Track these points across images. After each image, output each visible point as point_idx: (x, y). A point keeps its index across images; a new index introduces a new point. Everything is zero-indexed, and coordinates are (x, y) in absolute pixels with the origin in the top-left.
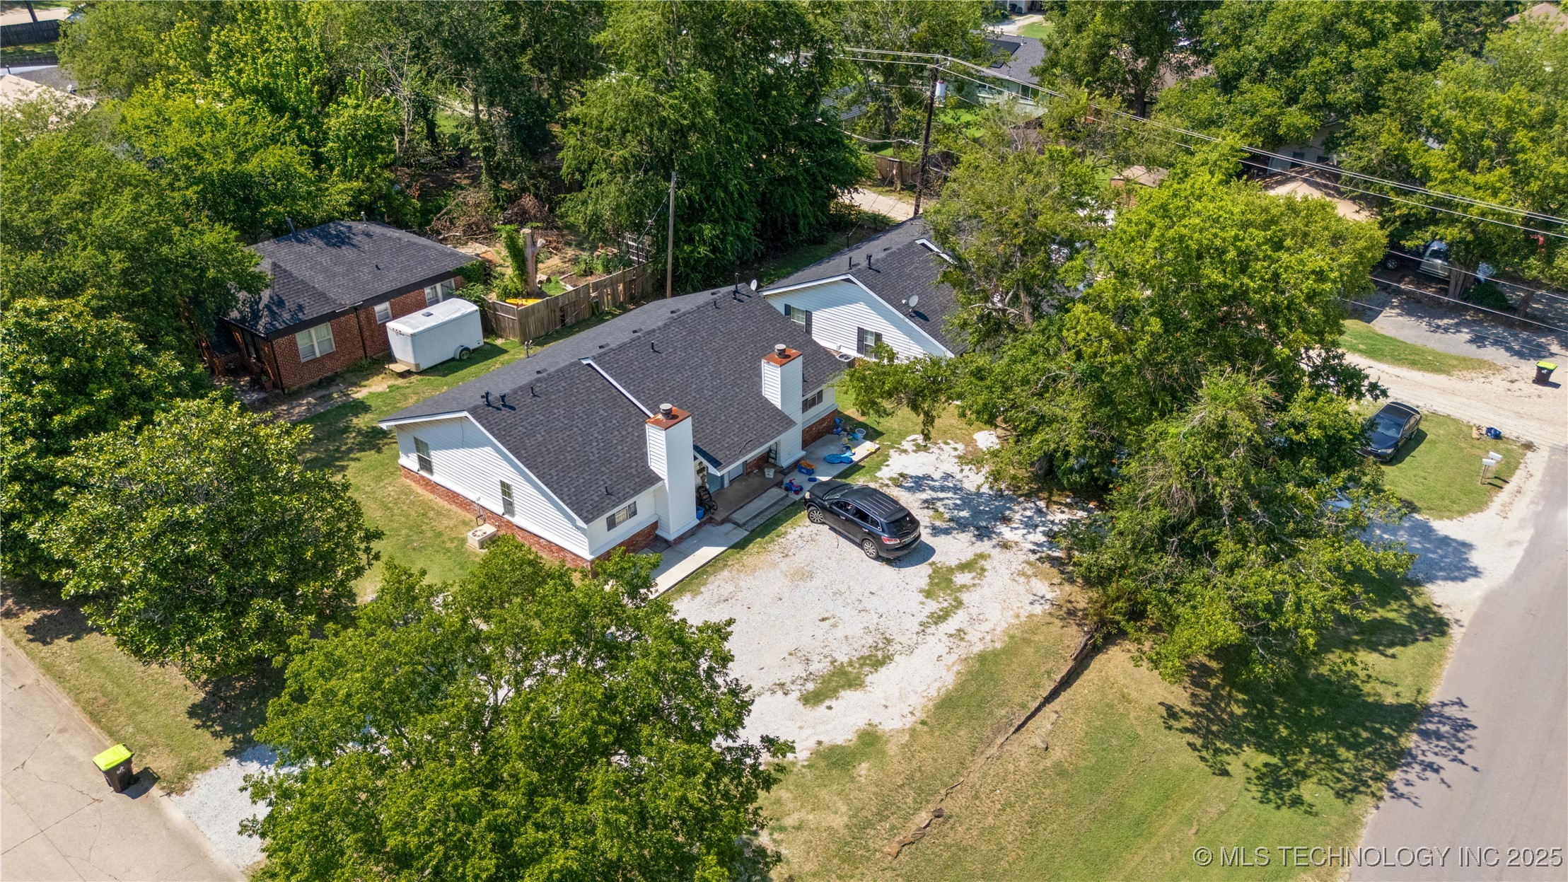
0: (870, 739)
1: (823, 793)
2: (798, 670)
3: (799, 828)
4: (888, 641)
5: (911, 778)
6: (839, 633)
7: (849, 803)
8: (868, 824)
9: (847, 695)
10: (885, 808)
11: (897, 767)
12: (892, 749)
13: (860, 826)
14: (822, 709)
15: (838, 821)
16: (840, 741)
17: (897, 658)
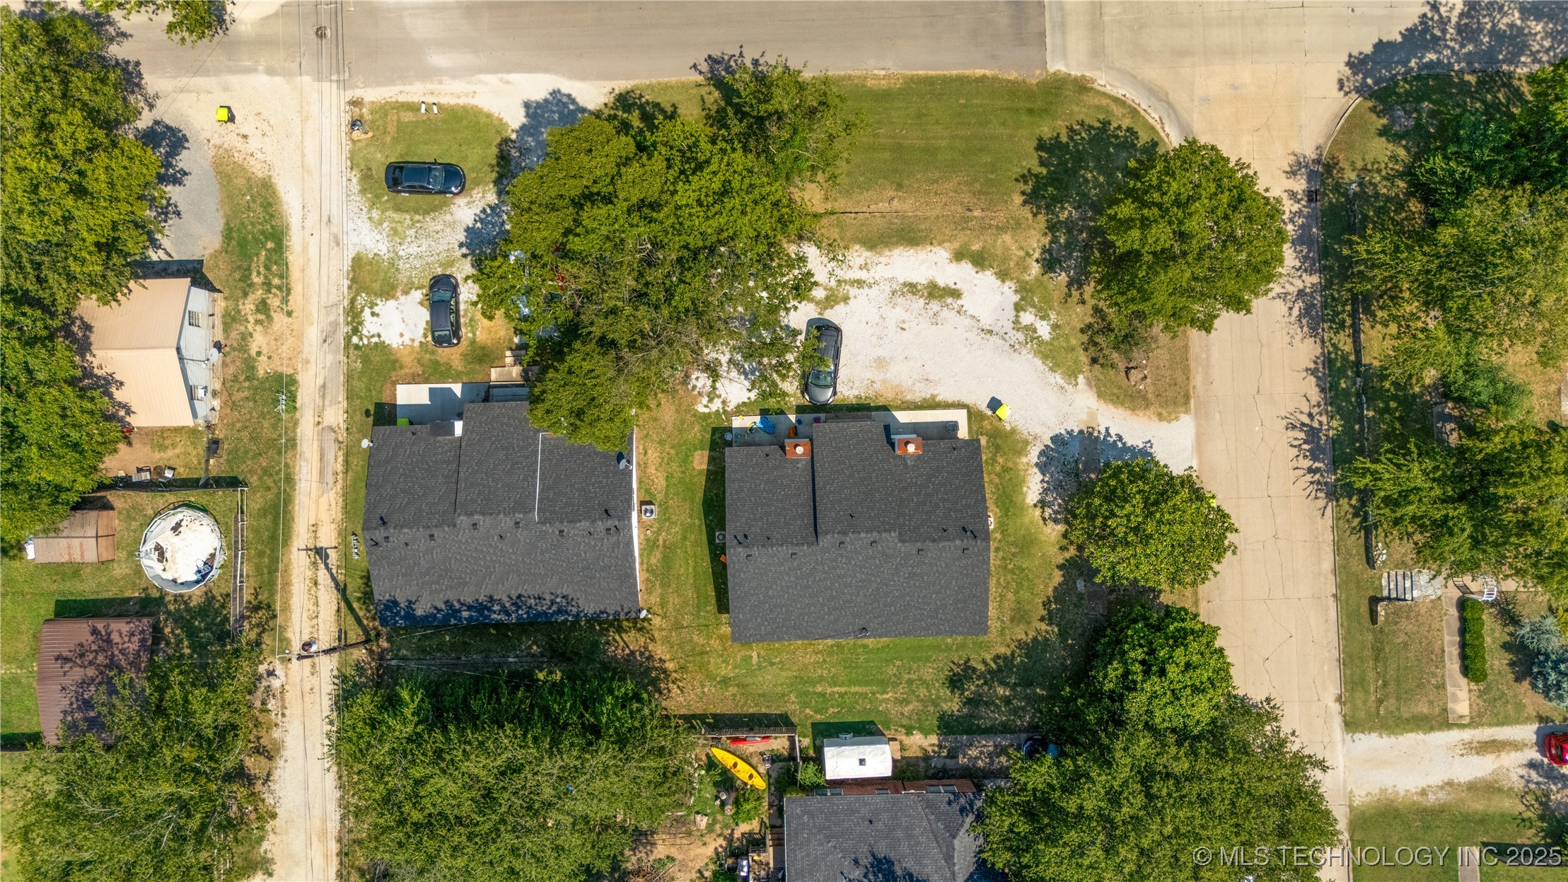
0: (959, 256)
1: (999, 252)
2: (945, 313)
3: (1022, 248)
4: (894, 293)
5: (963, 229)
6: (906, 316)
7: (995, 241)
8: (998, 228)
9: (942, 284)
10: (984, 228)
11: (962, 238)
12: (956, 245)
13: (1001, 229)
14: (958, 287)
15: (1007, 238)
16: (970, 265)
17: (902, 281)
